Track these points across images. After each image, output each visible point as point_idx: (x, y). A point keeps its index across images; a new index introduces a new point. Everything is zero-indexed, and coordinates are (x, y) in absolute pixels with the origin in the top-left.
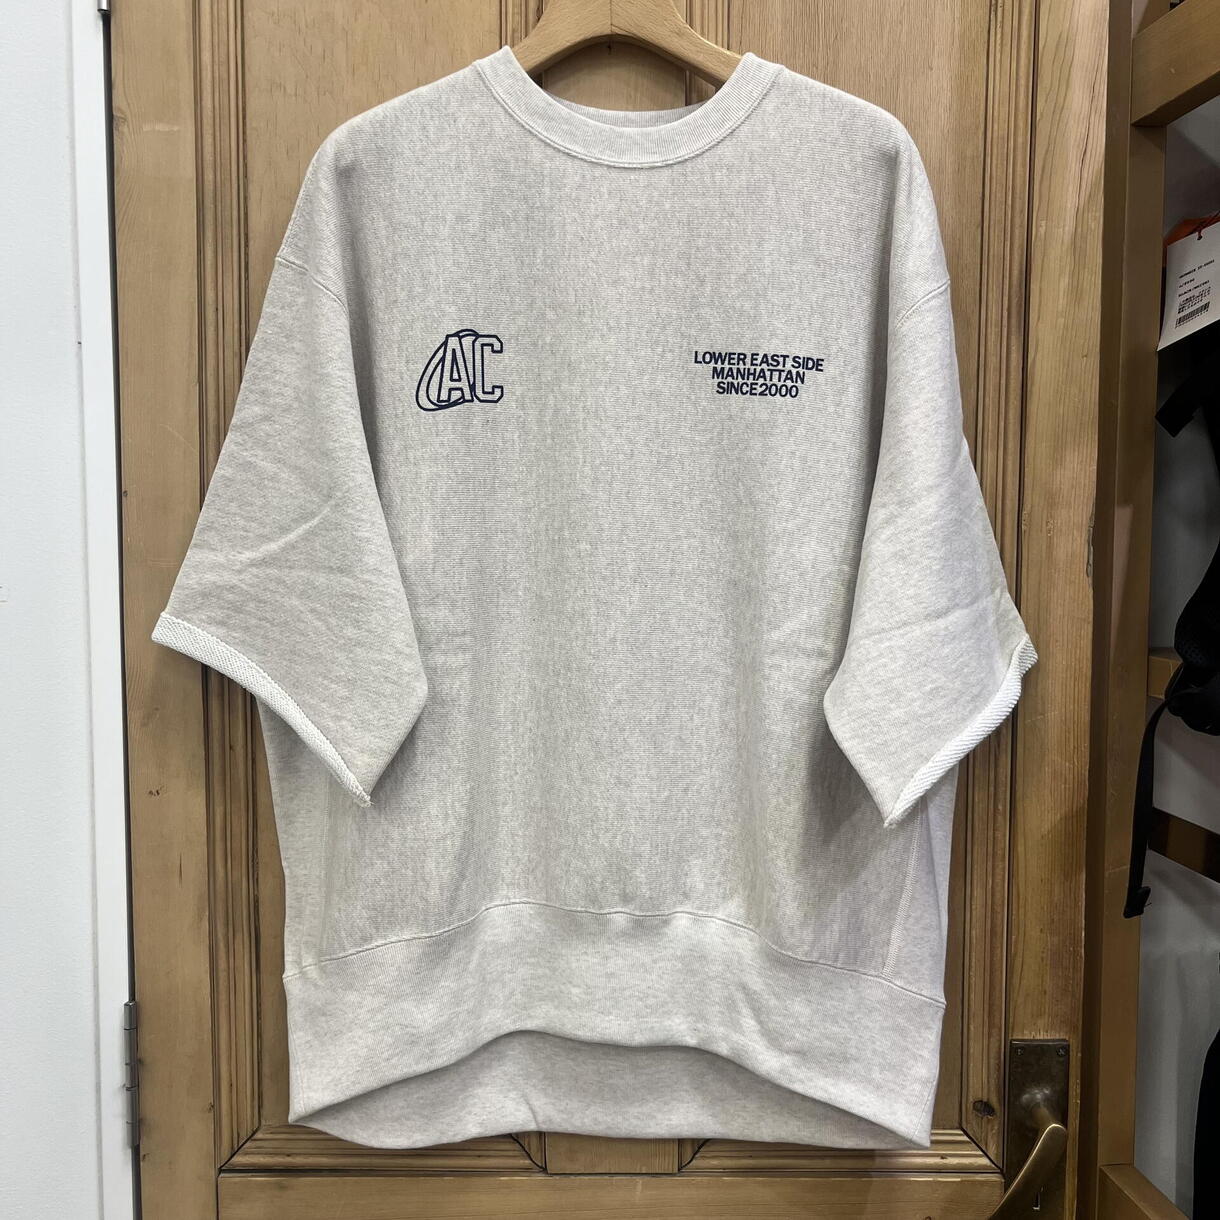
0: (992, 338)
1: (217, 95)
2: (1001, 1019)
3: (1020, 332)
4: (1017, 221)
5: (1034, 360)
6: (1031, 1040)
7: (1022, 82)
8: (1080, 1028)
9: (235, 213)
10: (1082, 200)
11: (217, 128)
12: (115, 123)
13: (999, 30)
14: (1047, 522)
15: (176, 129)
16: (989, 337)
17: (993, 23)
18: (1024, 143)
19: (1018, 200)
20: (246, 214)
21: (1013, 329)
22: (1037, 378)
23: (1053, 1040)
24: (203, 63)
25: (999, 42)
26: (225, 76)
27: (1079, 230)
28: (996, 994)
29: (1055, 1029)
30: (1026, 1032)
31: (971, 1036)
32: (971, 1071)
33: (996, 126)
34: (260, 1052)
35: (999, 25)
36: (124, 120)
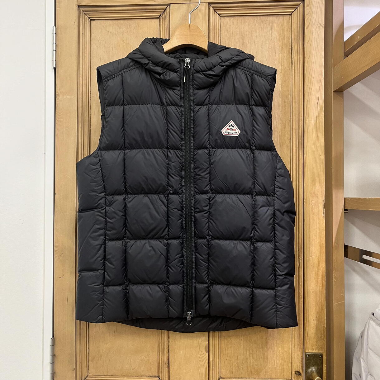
1: (83, 88)
2: (302, 346)
3: (302, 149)
4: (300, 119)
5: (306, 159)
6: (311, 353)
7: (300, 82)
8: (326, 349)
9: (87, 119)
10: (318, 112)
11: (83, 96)
12: (56, 96)
13: (294, 69)
14: (311, 202)
15: (72, 97)
16: (293, 150)
17: (292, 67)
18: (302, 98)
19: (300, 113)
20: (90, 119)
21: (300, 148)
22: (307, 162)
23: (318, 353)
24: (80, 80)
25: (294, 72)
26: (86, 83)
27: (317, 121)
28: (301, 338)
29: (318, 349)
30: (310, 350)
31: (294, 351)
32: (294, 362)
33: (294, 94)
34: (88, 353)
35: (294, 67)
36: (59, 95)
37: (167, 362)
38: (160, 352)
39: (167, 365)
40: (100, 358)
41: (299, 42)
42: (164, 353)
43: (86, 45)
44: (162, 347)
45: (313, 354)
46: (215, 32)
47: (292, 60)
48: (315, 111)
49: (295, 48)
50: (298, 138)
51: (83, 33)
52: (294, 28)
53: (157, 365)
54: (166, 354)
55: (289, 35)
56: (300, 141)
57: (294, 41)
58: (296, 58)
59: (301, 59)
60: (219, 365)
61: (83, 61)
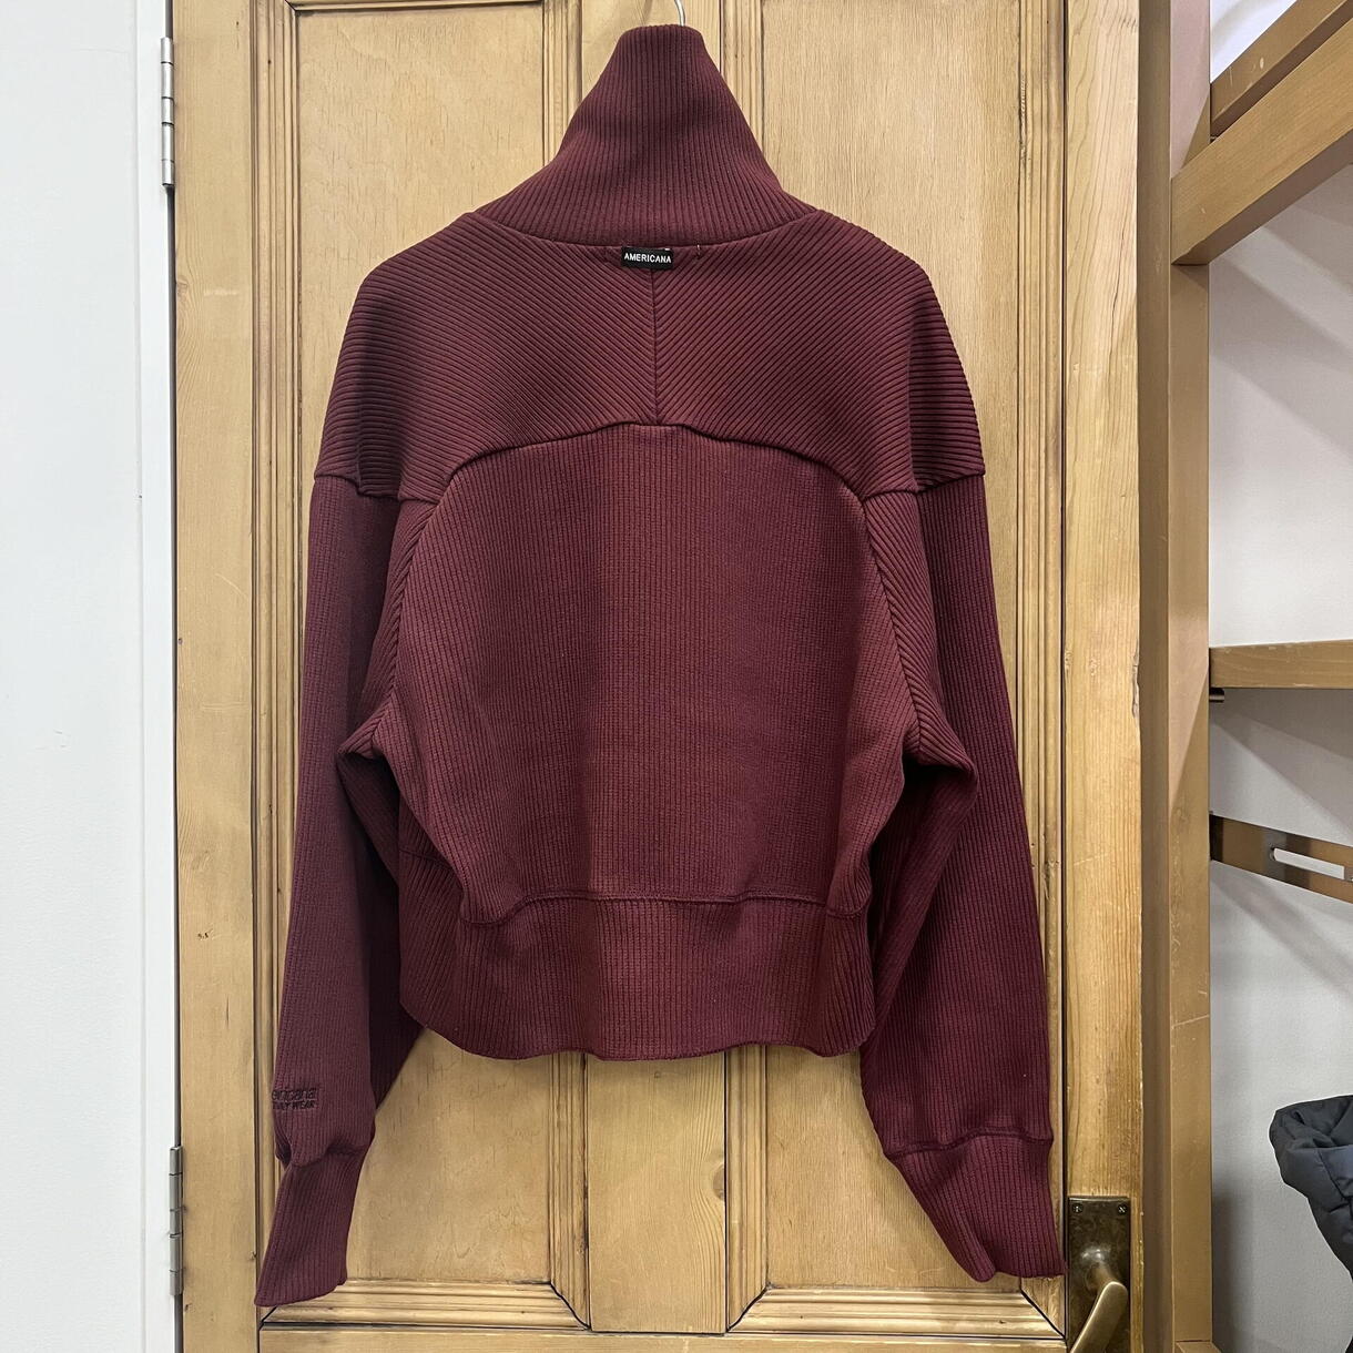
0: (1030, 479)
1: (274, 260)
2: (1059, 1174)
3: (1057, 473)
4: (1052, 364)
5: (1072, 501)
6: (1090, 1198)
7: (1052, 231)
8: (1141, 1185)
9: (289, 372)
10: (1115, 338)
11: (274, 292)
12: (177, 289)
13: (1028, 182)
14: (1090, 662)
15: (234, 293)
16: (1027, 477)
17: (1022, 175)
18: (1056, 289)
19: (1051, 344)
20: (300, 371)
21: (1051, 470)
22: (1075, 519)
24: (262, 234)
26: (282, 243)
27: (1113, 373)
29: (1115, 1186)
30: (1084, 1188)
33: (1028, 275)
35: (1028, 177)
36: (187, 286)
37: (578, 1232)
38: (557, 1198)
39: (579, 1242)
41: (1048, 83)
42: (570, 1201)
43: (280, 106)
44: (563, 1180)
45: (1095, 1203)
46: (746, 53)
47: (1023, 151)
48: (1103, 332)
49: (1034, 105)
50: (1043, 433)
51: (269, 62)
52: (1030, 32)
53: (545, 1242)
54: (575, 1204)
55: (1010, 62)
56: (1051, 444)
57: (1029, 82)
58: (1037, 144)
59: (1056, 145)
60: (764, 1240)
61: (273, 161)
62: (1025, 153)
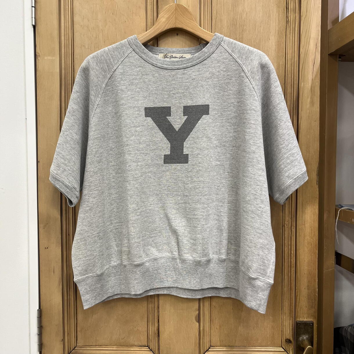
1: (66, 49)
2: (293, 315)
3: (296, 114)
4: (295, 82)
5: (300, 124)
6: (302, 321)
7: (296, 43)
8: (317, 318)
9: (71, 82)
11: (66, 58)
12: (37, 57)
13: (289, 28)
15: (54, 58)
17: (287, 26)
18: (297, 60)
19: (295, 76)
21: (294, 113)
22: (301, 127)
24: (62, 40)
25: (289, 31)
26: (68, 43)
27: (313, 85)
28: (292, 307)
29: (309, 318)
30: (301, 319)
31: (285, 320)
32: (285, 330)
33: (288, 56)
34: (77, 324)
35: (289, 27)
36: (40, 56)
37: (156, 332)
38: (150, 323)
39: (157, 334)
40: (88, 329)
44: (152, 317)
45: (304, 323)
47: (287, 19)
49: (291, 6)
53: (147, 335)
54: (155, 324)
56: (295, 105)
58: (292, 17)
59: (297, 18)
60: (210, 334)
61: (65, 18)
62: (288, 20)
